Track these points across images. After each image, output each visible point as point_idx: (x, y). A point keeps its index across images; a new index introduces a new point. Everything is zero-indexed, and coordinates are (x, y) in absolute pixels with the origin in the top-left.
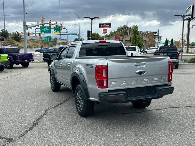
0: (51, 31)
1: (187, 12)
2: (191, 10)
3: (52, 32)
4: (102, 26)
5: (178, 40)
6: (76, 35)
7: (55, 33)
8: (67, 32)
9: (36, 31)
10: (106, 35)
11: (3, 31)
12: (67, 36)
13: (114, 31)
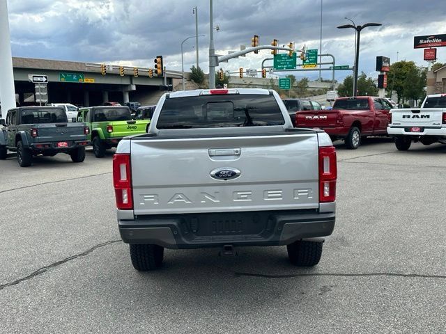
0: (297, 64)
3: (299, 65)
4: (421, 42)
6: (346, 68)
7: (306, 68)
8: (333, 63)
9: (264, 65)
11: (193, 69)
12: (334, 73)
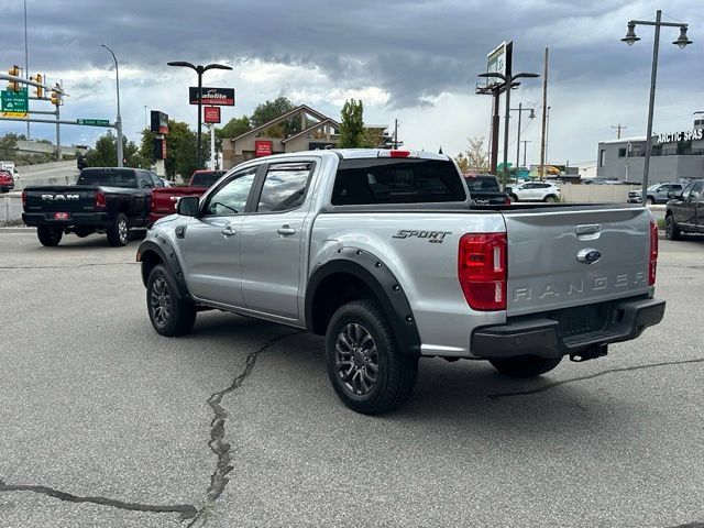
1: (490, 64)
2: (503, 58)
5: (461, 156)
6: (105, 124)
7: (7, 117)
8: (57, 113)
10: (216, 131)
12: (58, 127)
13: (241, 118)
